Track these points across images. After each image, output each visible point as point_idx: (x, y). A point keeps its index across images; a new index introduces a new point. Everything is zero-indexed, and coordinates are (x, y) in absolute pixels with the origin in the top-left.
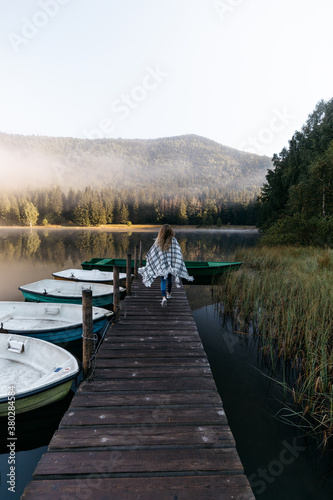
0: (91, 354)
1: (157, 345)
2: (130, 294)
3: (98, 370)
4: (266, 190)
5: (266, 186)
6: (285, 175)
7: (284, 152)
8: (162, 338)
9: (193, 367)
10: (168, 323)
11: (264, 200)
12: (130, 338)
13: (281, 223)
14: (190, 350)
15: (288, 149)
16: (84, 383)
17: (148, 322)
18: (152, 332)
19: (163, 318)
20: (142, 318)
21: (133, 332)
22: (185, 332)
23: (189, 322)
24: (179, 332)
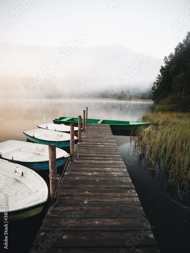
0: (56, 188)
1: (100, 178)
2: (81, 141)
3: (61, 198)
4: (159, 79)
5: (159, 76)
6: (171, 69)
7: (171, 56)
8: (103, 173)
9: (126, 197)
10: (106, 162)
11: (157, 84)
12: (82, 173)
13: (169, 98)
14: (122, 183)
15: (174, 53)
16: (52, 208)
17: (93, 161)
18: (96, 169)
19: (102, 158)
20: (89, 158)
21: (84, 169)
22: (118, 170)
23: (120, 162)
24: (114, 169)
